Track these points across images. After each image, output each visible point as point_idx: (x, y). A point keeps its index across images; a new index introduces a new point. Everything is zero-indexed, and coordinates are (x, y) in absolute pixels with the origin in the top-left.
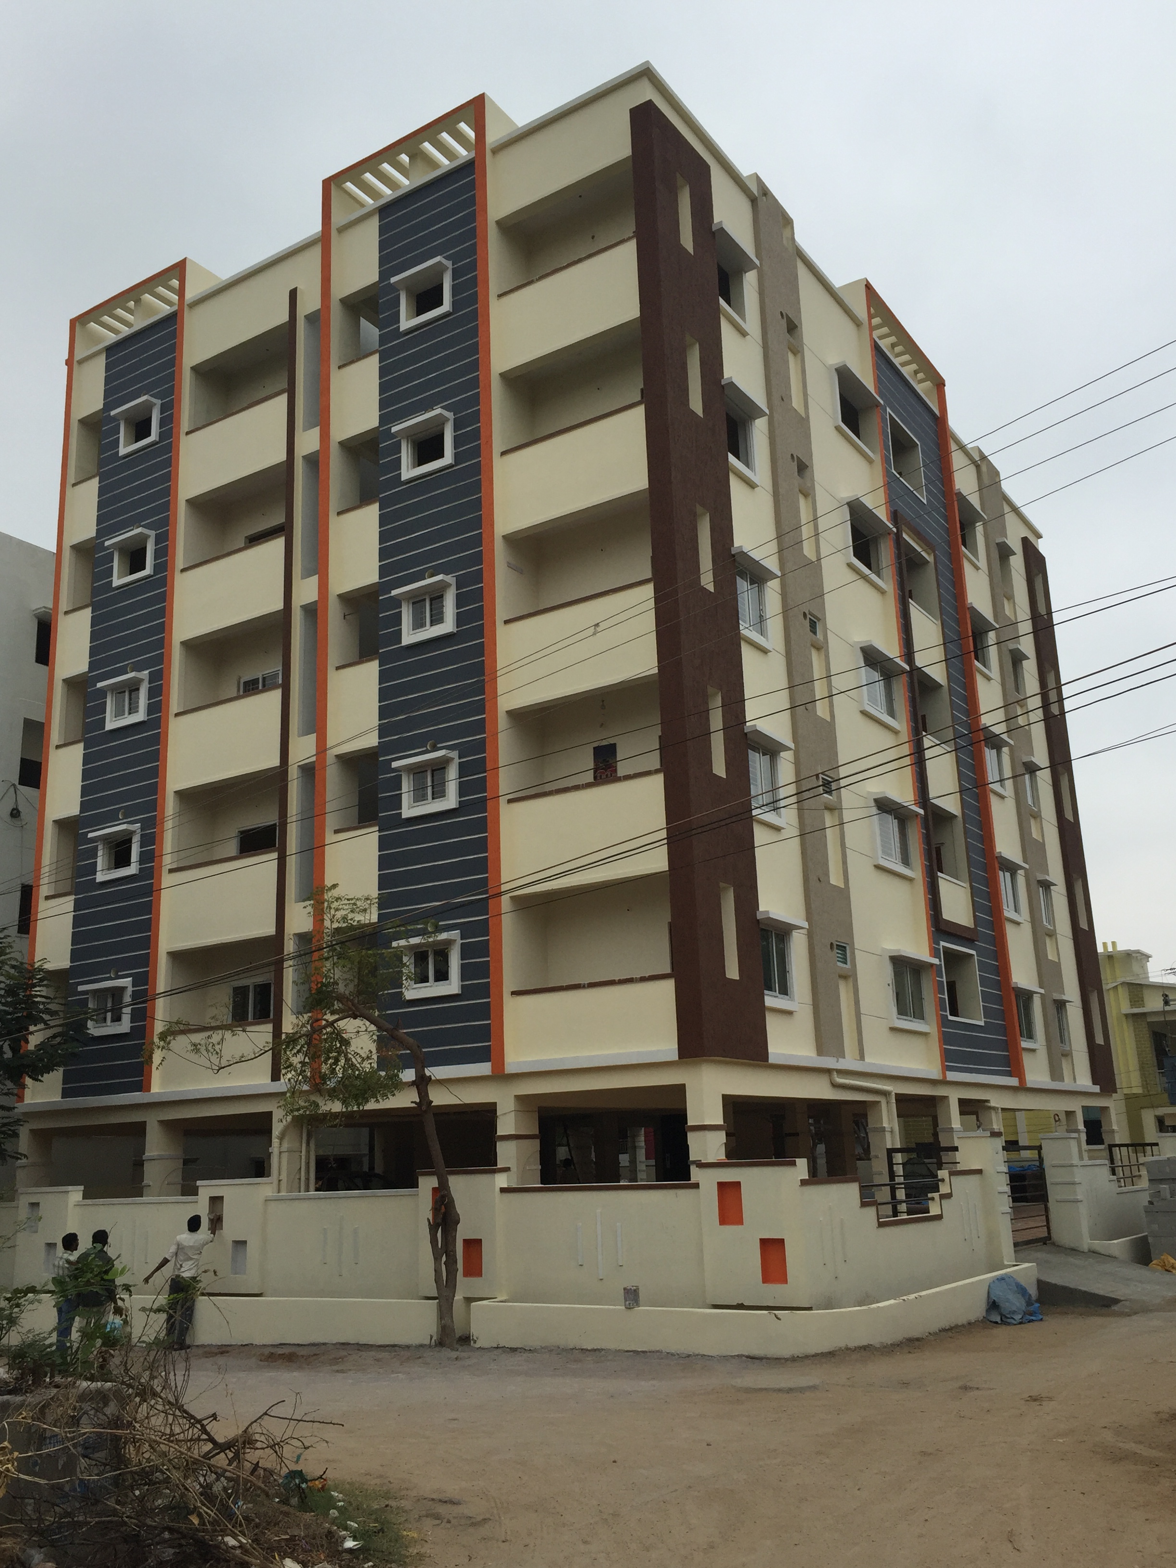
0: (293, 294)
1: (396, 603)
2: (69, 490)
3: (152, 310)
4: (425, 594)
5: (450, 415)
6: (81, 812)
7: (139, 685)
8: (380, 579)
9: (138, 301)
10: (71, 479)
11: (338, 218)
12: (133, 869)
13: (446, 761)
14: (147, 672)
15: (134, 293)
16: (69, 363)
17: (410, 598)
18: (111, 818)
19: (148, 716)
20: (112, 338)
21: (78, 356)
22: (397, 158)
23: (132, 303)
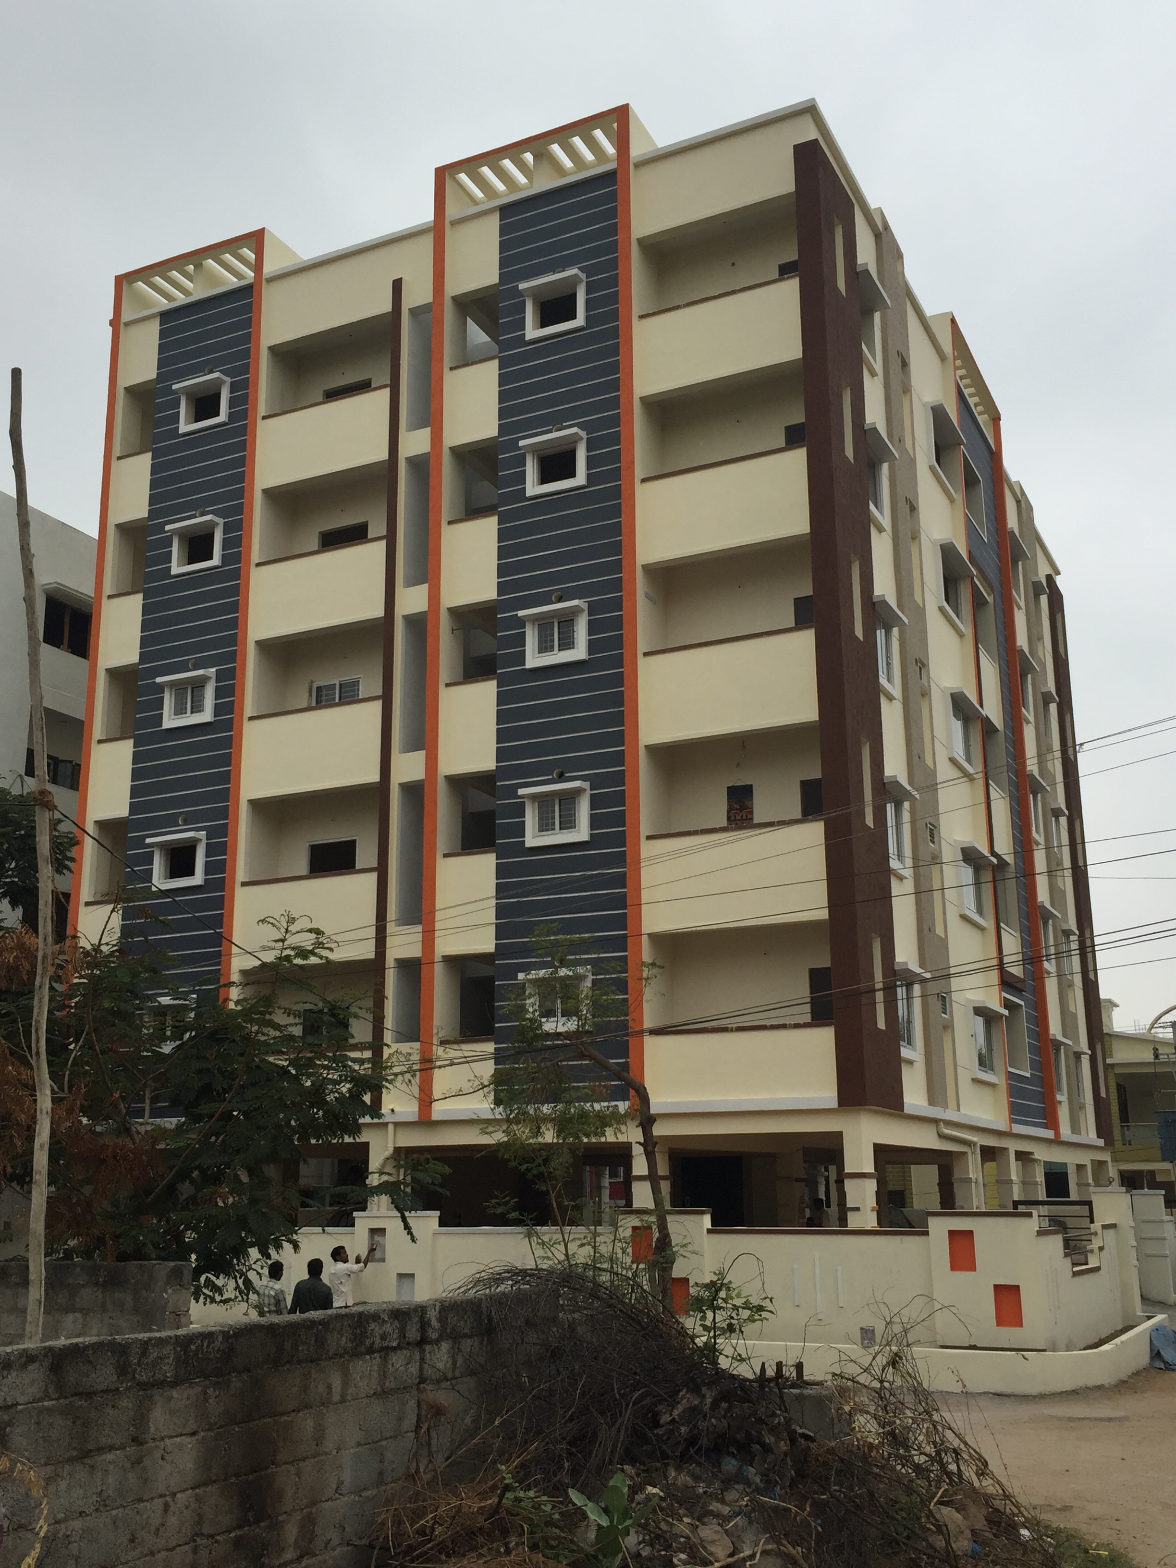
0: (397, 285)
1: (521, 623)
2: (114, 462)
3: (214, 279)
4: (552, 617)
5: (583, 434)
6: (130, 815)
7: (206, 683)
8: (498, 596)
9: (198, 266)
10: (117, 451)
11: (452, 211)
12: (198, 878)
13: (578, 792)
14: (214, 670)
15: (197, 257)
16: (115, 323)
17: (537, 620)
18: (170, 822)
19: (215, 716)
20: (164, 304)
21: (126, 317)
22: (521, 156)
23: (192, 267)
